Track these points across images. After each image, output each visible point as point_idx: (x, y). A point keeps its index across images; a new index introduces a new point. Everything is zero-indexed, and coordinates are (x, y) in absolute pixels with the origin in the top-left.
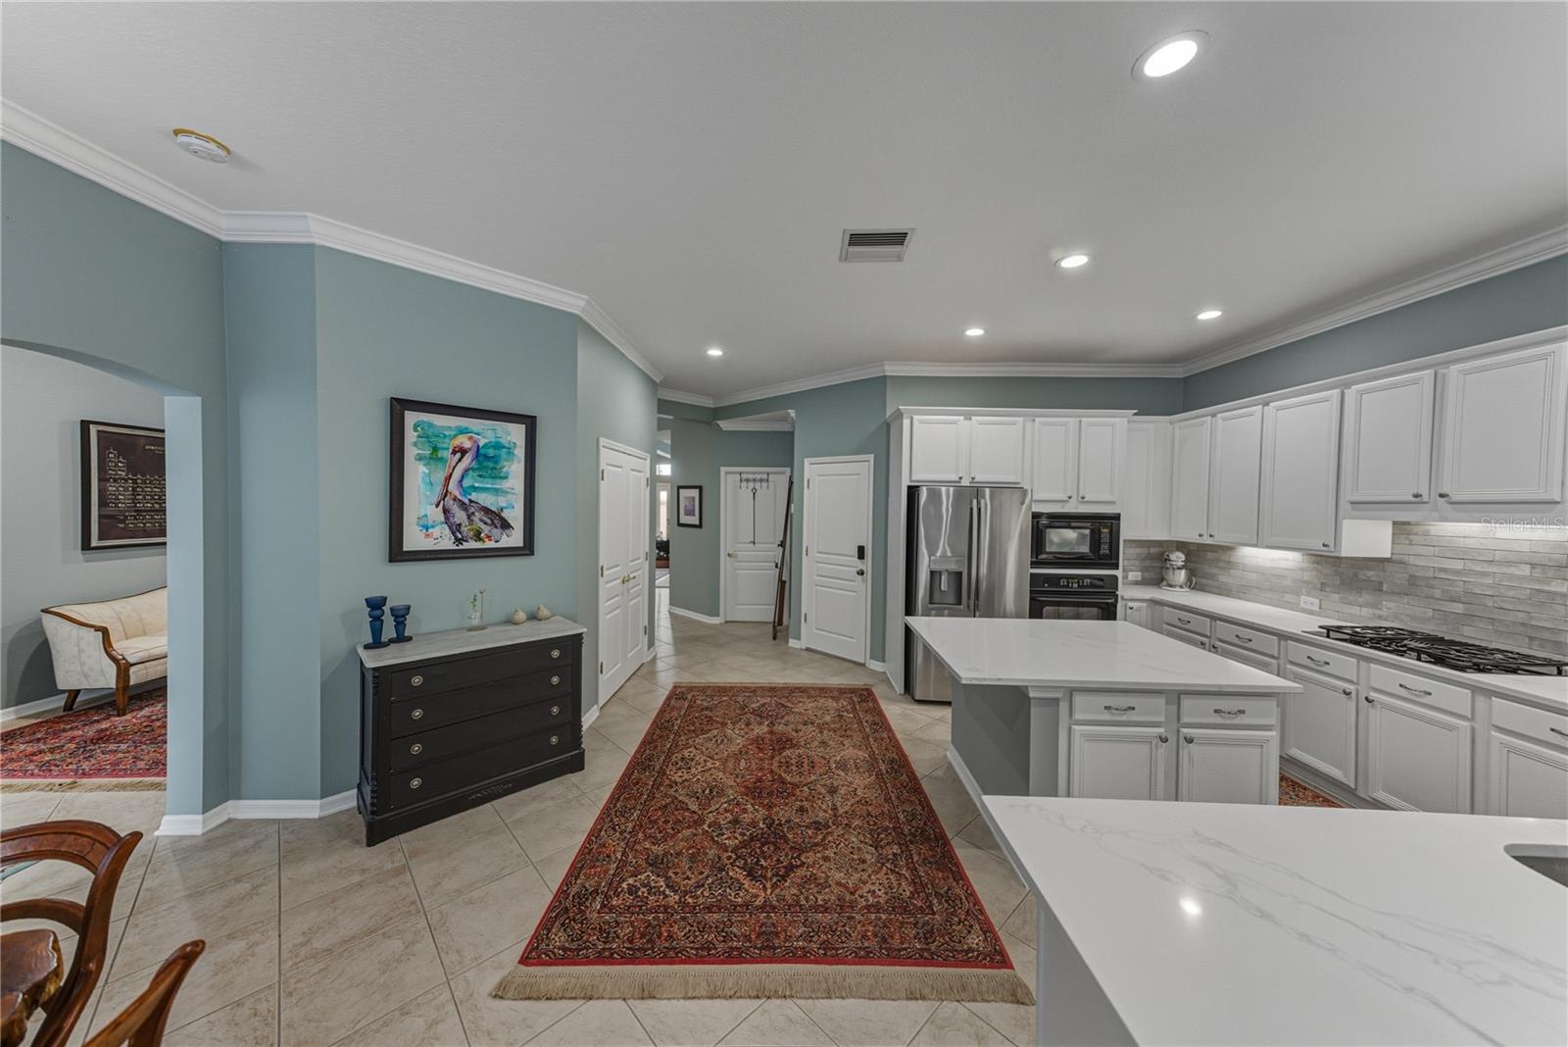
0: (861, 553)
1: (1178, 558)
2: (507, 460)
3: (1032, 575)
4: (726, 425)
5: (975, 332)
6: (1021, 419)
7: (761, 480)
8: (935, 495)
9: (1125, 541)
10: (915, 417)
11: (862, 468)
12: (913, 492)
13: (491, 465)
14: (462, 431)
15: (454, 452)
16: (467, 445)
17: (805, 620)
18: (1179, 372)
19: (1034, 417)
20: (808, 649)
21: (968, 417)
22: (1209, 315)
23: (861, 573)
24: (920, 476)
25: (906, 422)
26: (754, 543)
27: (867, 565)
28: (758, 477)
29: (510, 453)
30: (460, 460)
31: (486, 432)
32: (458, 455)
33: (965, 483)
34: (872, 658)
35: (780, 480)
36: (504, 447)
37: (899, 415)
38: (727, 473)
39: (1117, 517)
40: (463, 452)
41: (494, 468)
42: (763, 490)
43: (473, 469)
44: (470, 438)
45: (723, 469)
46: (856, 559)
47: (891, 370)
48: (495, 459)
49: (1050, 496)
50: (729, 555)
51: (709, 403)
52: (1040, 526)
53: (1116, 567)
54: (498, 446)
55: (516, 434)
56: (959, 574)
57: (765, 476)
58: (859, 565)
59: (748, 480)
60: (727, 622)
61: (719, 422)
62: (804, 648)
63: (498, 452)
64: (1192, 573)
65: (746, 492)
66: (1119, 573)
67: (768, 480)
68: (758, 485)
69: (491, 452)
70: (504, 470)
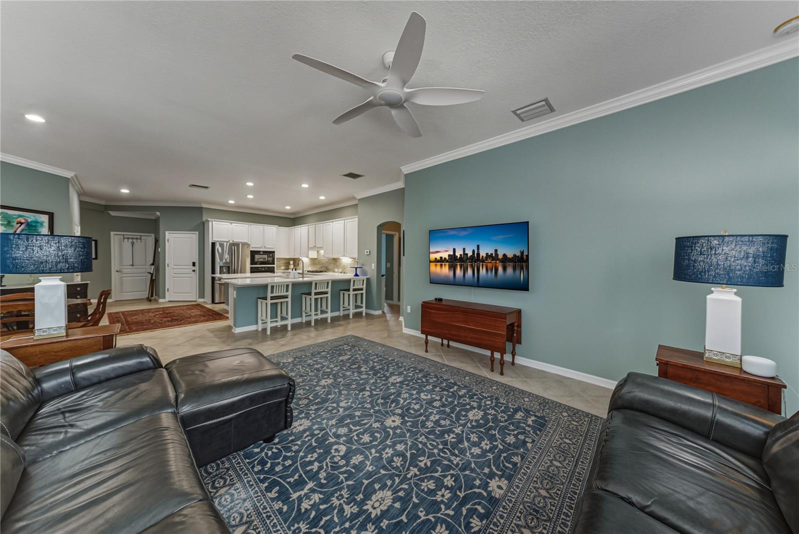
0: (194, 264)
1: (292, 262)
2: (40, 227)
3: (251, 267)
4: (113, 213)
5: (231, 202)
6: (247, 226)
7: (137, 239)
8: (222, 245)
9: (277, 258)
10: (214, 222)
11: (194, 237)
12: (213, 244)
13: (34, 228)
14: (20, 216)
15: (17, 223)
16: (23, 221)
17: (168, 291)
18: (292, 217)
19: (251, 225)
20: (169, 301)
21: (231, 223)
22: (288, 208)
23: (194, 271)
24: (215, 239)
25: (210, 224)
26: (133, 265)
27: (197, 268)
28: (135, 237)
29: (42, 224)
30: (20, 226)
31: (31, 217)
32: (19, 225)
33: (231, 242)
34: (199, 298)
35: (151, 239)
36: (39, 223)
37: (208, 221)
38: (115, 234)
39: (274, 252)
40: (22, 224)
41: (35, 230)
42: (138, 244)
43: (26, 230)
44: (24, 219)
45: (112, 233)
46: (192, 266)
47: (204, 206)
48: (35, 226)
49: (256, 246)
50: (117, 271)
51: (103, 203)
52: (253, 253)
53: (274, 264)
54: (37, 222)
55: (45, 219)
56: (229, 267)
57: (139, 237)
58: (194, 268)
59: (128, 238)
60: (116, 301)
61: (109, 212)
62: (167, 301)
63: (36, 224)
64: (294, 266)
65: (127, 244)
66: (275, 266)
67: (141, 239)
68: (135, 241)
69: (34, 224)
70: (39, 230)
